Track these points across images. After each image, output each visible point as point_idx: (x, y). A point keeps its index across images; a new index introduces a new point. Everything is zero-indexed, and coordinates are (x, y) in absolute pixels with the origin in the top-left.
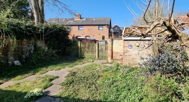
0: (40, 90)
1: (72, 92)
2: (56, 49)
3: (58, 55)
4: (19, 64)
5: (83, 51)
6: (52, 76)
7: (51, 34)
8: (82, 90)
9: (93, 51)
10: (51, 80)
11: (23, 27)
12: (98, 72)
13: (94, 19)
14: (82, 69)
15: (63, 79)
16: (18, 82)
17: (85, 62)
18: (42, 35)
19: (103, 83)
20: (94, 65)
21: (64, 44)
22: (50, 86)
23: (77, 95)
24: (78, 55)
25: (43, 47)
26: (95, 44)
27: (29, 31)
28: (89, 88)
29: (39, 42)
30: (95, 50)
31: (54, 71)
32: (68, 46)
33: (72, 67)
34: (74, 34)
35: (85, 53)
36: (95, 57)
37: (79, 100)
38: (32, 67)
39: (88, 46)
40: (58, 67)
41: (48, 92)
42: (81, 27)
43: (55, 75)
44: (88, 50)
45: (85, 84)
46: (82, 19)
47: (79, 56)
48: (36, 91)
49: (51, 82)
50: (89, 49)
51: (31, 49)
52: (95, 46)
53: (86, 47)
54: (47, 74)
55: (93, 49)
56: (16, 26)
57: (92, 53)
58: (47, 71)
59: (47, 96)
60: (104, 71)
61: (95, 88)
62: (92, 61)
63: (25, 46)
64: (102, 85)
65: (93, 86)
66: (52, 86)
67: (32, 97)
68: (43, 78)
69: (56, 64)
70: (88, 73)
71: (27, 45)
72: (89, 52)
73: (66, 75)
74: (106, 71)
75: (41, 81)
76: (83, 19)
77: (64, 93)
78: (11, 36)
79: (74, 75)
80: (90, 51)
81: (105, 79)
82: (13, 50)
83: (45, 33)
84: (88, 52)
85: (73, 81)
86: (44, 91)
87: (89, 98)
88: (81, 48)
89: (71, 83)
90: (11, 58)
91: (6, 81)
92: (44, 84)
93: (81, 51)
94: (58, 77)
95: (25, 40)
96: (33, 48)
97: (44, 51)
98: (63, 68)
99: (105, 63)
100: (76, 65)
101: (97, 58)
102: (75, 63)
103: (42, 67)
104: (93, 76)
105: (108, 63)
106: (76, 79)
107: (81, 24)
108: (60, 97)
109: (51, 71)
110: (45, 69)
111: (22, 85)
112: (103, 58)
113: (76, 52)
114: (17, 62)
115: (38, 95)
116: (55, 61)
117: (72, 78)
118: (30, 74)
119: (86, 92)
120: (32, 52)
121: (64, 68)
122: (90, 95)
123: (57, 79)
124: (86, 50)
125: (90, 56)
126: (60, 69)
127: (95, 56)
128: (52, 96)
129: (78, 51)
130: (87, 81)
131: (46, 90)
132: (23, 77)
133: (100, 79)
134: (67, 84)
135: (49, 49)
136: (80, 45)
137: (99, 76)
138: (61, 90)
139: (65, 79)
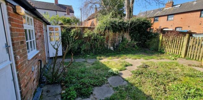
0: (117, 70)
1: (137, 82)
2: (137, 41)
3: (138, 46)
4: (113, 49)
5: (164, 45)
6: (128, 63)
7: (135, 27)
8: (148, 85)
9: (179, 46)
10: (126, 66)
11: (117, 23)
12: (176, 73)
13: (195, 3)
14: (157, 65)
15: (135, 68)
16: (109, 60)
17: (163, 58)
18: (128, 29)
19: (177, 88)
20: (174, 64)
21: (145, 37)
22: (124, 70)
23: (141, 86)
24: (157, 49)
25: (128, 38)
26: (183, 38)
27: (120, 26)
28: (156, 86)
29: (126, 34)
30: (181, 46)
31: (131, 59)
32: (148, 39)
33: (147, 60)
34: (161, 25)
35: (167, 48)
36: (181, 55)
37: (141, 91)
38: (118, 53)
39: (173, 40)
40: (135, 57)
41: (121, 74)
42: (170, 17)
43: (130, 63)
44: (171, 44)
45: (153, 80)
46: (174, 7)
47: (159, 50)
48: (114, 70)
49: (126, 67)
50: (173, 43)
51: (120, 40)
52: (182, 40)
53: (169, 41)
54: (125, 60)
55: (178, 44)
56: (114, 23)
57: (176, 48)
58: (126, 58)
59: (120, 76)
60: (186, 75)
61: (163, 90)
62: (173, 58)
63: (117, 37)
64: (174, 90)
65: (162, 86)
66: (126, 70)
67: (112, 73)
68: (122, 62)
69: (134, 54)
70: (161, 71)
71: (118, 36)
72: (172, 47)
73: (139, 65)
74: (191, 76)
75: (120, 64)
76: (176, 6)
77: (131, 80)
78: (110, 30)
79: (145, 68)
80: (174, 46)
81: (183, 85)
82: (111, 39)
83: (130, 27)
84: (170, 47)
85: (142, 73)
86: (119, 72)
87: (151, 96)
88: (162, 41)
89: (140, 74)
90: (109, 45)
91: (105, 58)
92: (121, 67)
93: (162, 45)
94: (132, 65)
95: (117, 33)
96: (121, 39)
97: (127, 42)
98: (138, 59)
99: (193, 66)
100: (152, 58)
101: (183, 56)
102: (151, 57)
103: (124, 54)
104: (166, 75)
105: (200, 67)
106: (146, 72)
107: (171, 14)
108: (127, 81)
109: (129, 59)
110: (125, 56)
111: (110, 63)
112: (194, 58)
113: (156, 45)
114: (112, 48)
115: (115, 73)
116: (134, 51)
117: (143, 70)
118: (116, 57)
119: (150, 88)
120: (120, 42)
121: (140, 59)
122: (154, 93)
123: (131, 66)
124: (169, 45)
125: (173, 52)
126: (136, 59)
127: (180, 53)
128: (122, 78)
129: (158, 45)
130: (157, 78)
131: (121, 72)
132: (113, 58)
133: (175, 82)
134: (136, 73)
135: (132, 40)
136: (162, 38)
137: (175, 79)
138: (130, 77)
139: (137, 68)
